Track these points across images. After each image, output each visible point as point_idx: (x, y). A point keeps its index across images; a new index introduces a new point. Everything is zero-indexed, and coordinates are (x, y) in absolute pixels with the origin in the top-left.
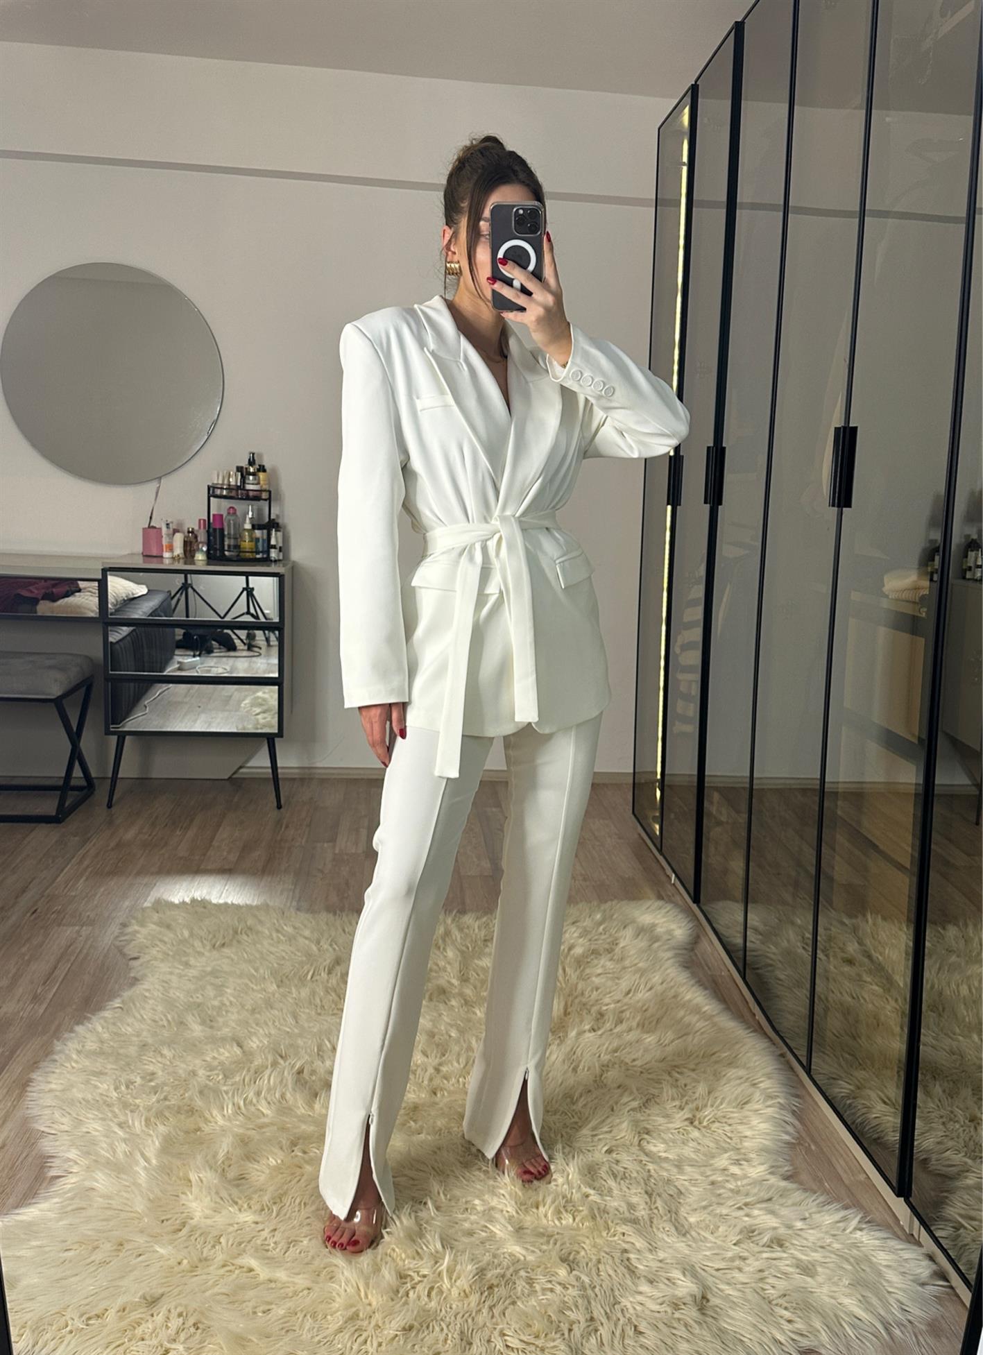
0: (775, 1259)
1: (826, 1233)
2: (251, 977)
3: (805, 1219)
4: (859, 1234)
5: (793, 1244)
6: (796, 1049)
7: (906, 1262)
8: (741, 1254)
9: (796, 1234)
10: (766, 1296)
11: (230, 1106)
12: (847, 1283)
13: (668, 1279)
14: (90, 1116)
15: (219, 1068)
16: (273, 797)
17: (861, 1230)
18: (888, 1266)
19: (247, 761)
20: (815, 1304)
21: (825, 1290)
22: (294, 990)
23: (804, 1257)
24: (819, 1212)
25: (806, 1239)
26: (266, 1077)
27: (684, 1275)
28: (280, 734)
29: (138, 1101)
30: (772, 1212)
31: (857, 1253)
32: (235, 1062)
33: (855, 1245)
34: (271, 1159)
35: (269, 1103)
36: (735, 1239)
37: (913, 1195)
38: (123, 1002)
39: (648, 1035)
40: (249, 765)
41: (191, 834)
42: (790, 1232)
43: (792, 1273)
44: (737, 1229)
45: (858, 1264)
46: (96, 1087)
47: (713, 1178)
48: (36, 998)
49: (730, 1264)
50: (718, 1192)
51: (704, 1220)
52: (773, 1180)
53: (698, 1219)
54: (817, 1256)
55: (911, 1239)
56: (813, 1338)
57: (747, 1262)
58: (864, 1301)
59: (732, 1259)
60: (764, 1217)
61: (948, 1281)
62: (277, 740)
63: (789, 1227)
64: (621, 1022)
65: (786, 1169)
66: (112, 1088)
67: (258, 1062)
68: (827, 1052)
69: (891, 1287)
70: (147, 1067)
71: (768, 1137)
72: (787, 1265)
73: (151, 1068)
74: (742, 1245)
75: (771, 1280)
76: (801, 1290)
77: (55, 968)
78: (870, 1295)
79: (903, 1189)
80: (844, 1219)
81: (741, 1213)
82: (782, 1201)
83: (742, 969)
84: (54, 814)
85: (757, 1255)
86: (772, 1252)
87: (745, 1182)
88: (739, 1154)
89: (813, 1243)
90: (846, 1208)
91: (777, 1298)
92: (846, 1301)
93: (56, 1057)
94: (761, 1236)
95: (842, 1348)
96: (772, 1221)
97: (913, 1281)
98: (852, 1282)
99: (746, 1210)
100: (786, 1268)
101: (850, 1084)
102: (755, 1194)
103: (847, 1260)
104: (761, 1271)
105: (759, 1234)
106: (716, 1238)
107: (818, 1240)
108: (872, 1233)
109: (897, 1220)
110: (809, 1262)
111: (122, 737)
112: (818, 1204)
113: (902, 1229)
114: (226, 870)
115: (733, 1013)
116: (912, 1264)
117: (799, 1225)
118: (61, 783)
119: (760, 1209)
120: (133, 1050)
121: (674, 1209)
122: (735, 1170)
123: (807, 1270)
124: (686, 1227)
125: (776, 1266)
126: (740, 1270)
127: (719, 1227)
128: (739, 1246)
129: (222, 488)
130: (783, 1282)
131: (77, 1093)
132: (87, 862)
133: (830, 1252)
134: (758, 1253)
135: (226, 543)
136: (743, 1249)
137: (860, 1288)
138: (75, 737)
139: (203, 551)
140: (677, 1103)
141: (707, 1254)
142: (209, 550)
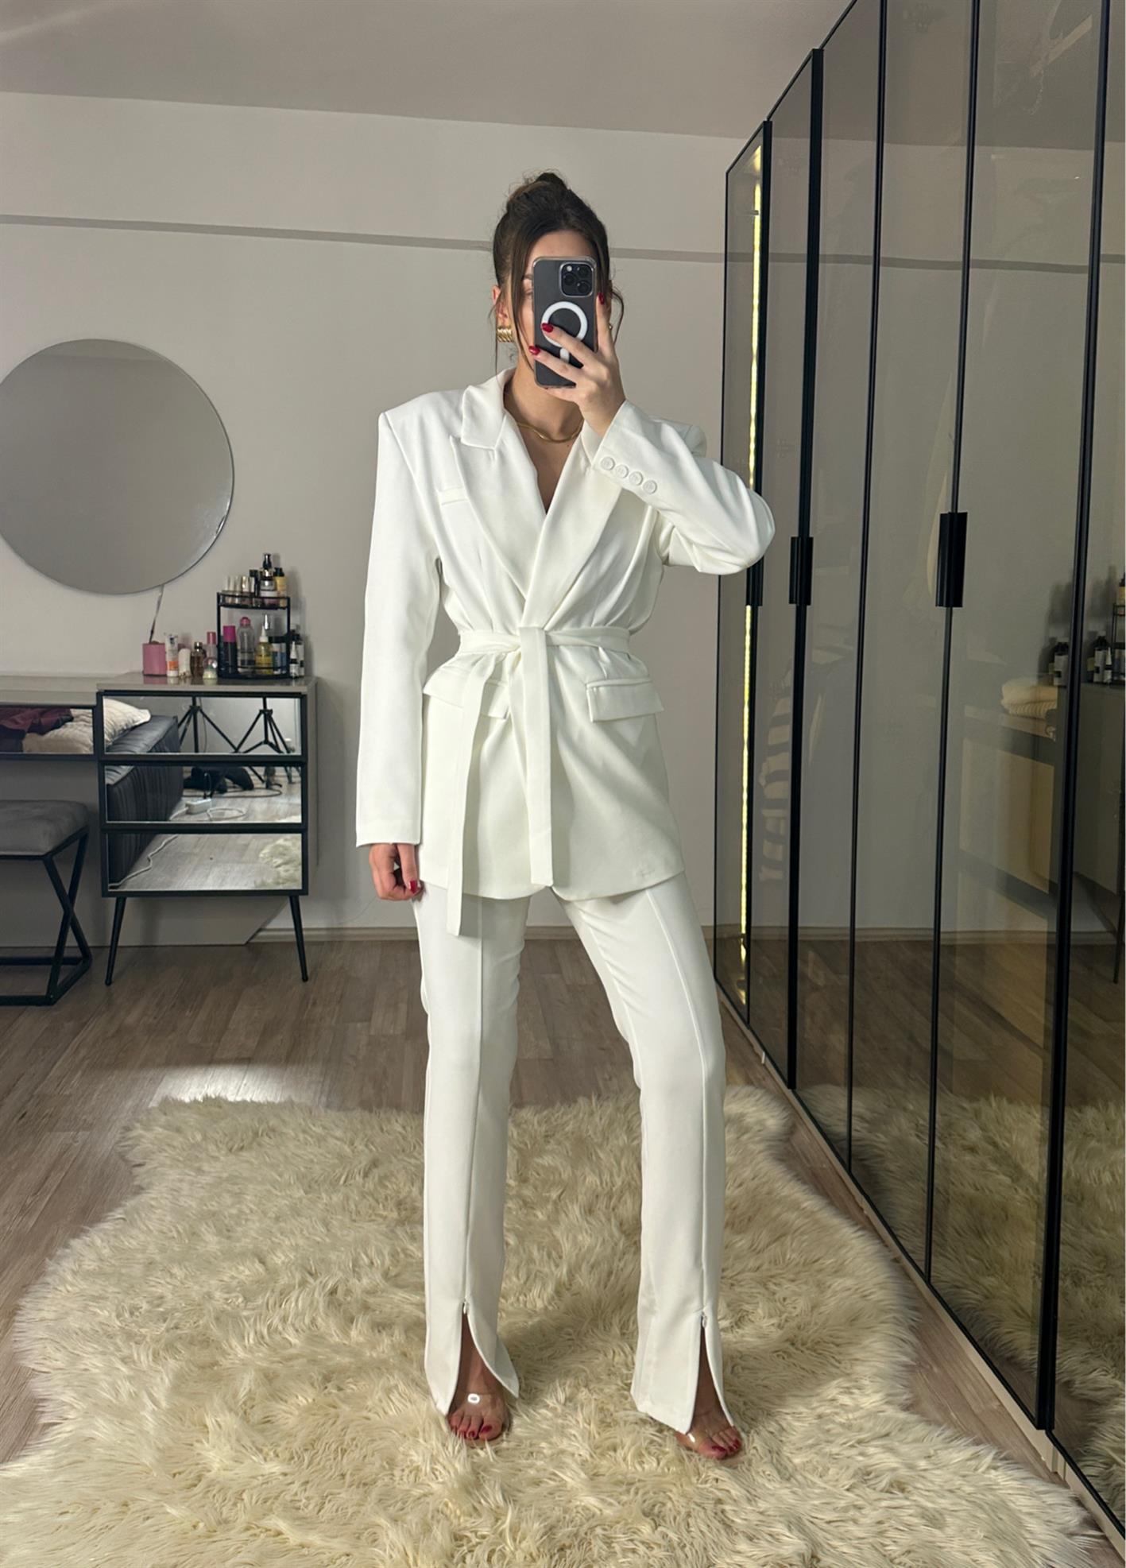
0: (895, 1508)
1: (955, 1473)
2: (274, 1183)
3: (929, 1457)
4: (993, 1471)
5: (915, 1488)
6: (913, 1252)
7: (1051, 1509)
8: (856, 1503)
9: (919, 1476)
10: (885, 1553)
11: (252, 1336)
12: (982, 1534)
13: (770, 1535)
14: (88, 1349)
15: (238, 1289)
16: (297, 967)
17: (995, 1468)
18: (1030, 1514)
19: (268, 921)
20: (944, 1561)
21: (956, 1544)
22: (324, 1195)
23: (930, 1505)
24: (946, 1448)
25: (932, 1482)
26: (293, 1299)
27: (790, 1529)
28: (304, 891)
29: (143, 1331)
30: (891, 1450)
31: (991, 1497)
32: (258, 1282)
33: (989, 1488)
34: (300, 1398)
35: (297, 1331)
36: (848, 1483)
37: (1056, 1426)
38: (126, 1213)
39: (739, 1237)
40: (269, 927)
41: (202, 1015)
42: (913, 1473)
43: (916, 1525)
44: (851, 1471)
45: (994, 1511)
46: (95, 1315)
47: (819, 1411)
48: (25, 1211)
49: (843, 1514)
50: (827, 1427)
51: (811, 1461)
52: (890, 1411)
53: (805, 1460)
54: (944, 1503)
55: (1055, 1478)
57: (863, 1511)
58: (1003, 1556)
59: (845, 1510)
60: (883, 1456)
61: (1099, 1529)
62: (301, 898)
63: (911, 1467)
65: (905, 1397)
66: (114, 1315)
67: (284, 1280)
68: (947, 1254)
69: (1033, 1539)
70: (154, 1289)
71: (883, 1360)
72: (911, 1515)
73: (160, 1290)
74: (857, 1491)
75: (892, 1534)
76: (928, 1544)
77: (47, 1178)
78: (1010, 1550)
79: (1043, 1419)
80: (976, 1456)
81: (853, 1452)
82: (904, 1436)
83: (846, 1160)
84: (44, 993)
85: (876, 1503)
86: (892, 1499)
87: (857, 1414)
88: (850, 1381)
89: (940, 1486)
90: (977, 1443)
91: (899, 1556)
92: (981, 1556)
93: (49, 1279)
94: (878, 1480)
96: (891, 1461)
97: (1059, 1531)
98: (986, 1534)
99: (861, 1448)
100: (909, 1518)
101: (977, 1293)
102: (871, 1429)
103: (981, 1507)
104: (880, 1523)
105: (877, 1477)
106: (825, 1482)
107: (945, 1482)
108: (1010, 1472)
109: (1037, 1455)
110: (935, 1509)
111: (121, 898)
112: (946, 1438)
113: (1044, 1465)
114: (244, 1060)
115: (837, 1208)
116: (1059, 1510)
117: (923, 1464)
118: (52, 954)
119: (876, 1447)
120: (137, 1270)
121: (775, 1449)
122: (845, 1400)
123: (934, 1520)
124: (790, 1470)
125: (898, 1516)
126: (855, 1521)
127: (829, 1469)
128: (853, 1492)
129: (234, 596)
130: (907, 1536)
131: (74, 1323)
132: (83, 1052)
133: (960, 1497)
134: (875, 1500)
135: (239, 658)
136: (858, 1495)
137: (998, 1541)
138: (67, 900)
139: (212, 668)
140: (775, 1321)
141: (816, 1502)
142: (219, 667)
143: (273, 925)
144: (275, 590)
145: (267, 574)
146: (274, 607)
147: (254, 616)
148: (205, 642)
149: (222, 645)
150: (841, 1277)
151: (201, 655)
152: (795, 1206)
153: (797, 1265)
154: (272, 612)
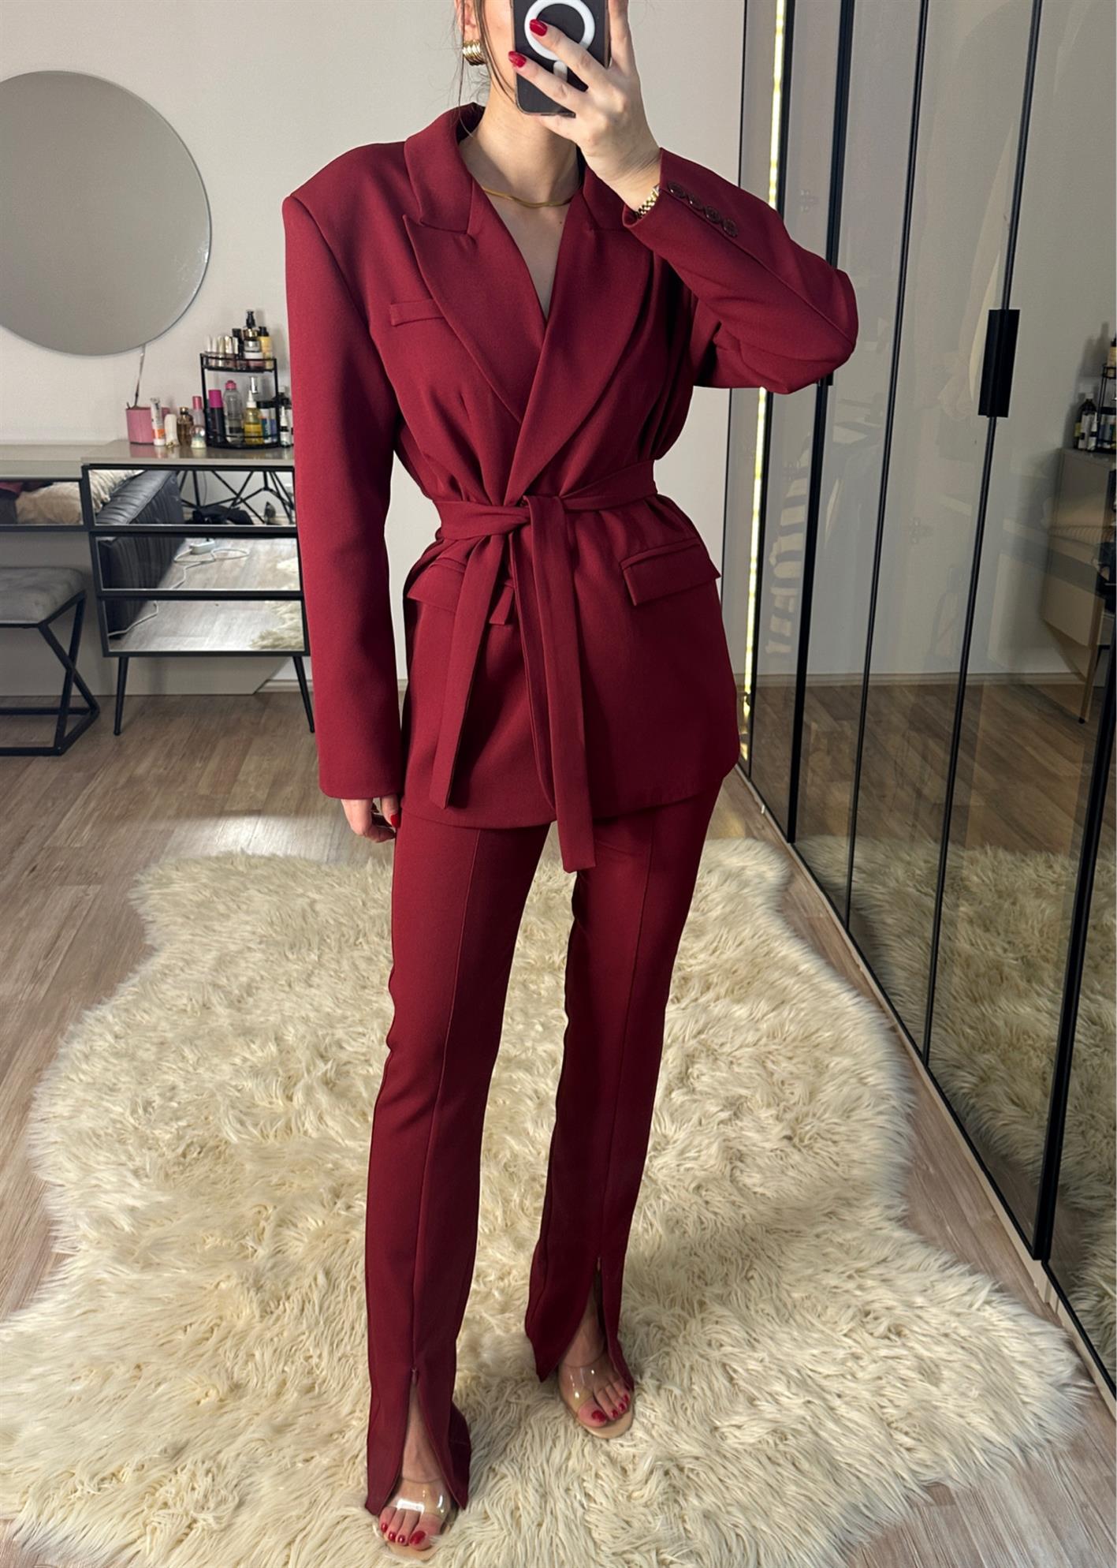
0: (894, 1358)
1: (950, 1312)
3: (925, 1292)
4: (987, 1311)
5: (911, 1331)
7: (1043, 1355)
8: (854, 1351)
9: (916, 1315)
10: (884, 1416)
12: (978, 1392)
14: (101, 1159)
16: (305, 716)
17: (990, 1304)
18: (1023, 1363)
19: (274, 674)
20: (941, 1427)
21: (950, 1405)
23: (925, 1353)
24: (942, 1280)
25: (927, 1323)
29: (157, 1132)
30: (888, 1283)
31: (985, 1341)
33: (984, 1330)
34: (310, 1221)
36: (847, 1327)
37: (1051, 1254)
38: (142, 984)
39: (739, 1006)
40: (276, 678)
41: (212, 765)
42: (909, 1314)
43: (912, 1380)
44: (849, 1313)
45: (989, 1360)
46: (107, 1110)
47: (818, 1229)
48: (36, 977)
49: (842, 1367)
50: (825, 1251)
51: (809, 1297)
52: (889, 1228)
53: (803, 1295)
54: (940, 1351)
55: (1050, 1316)
56: (938, 1469)
57: (862, 1363)
58: (997, 1420)
59: (843, 1362)
60: (880, 1290)
61: (1092, 1380)
63: (908, 1305)
64: (708, 988)
65: (903, 1210)
66: (128, 1113)
69: (1027, 1395)
70: (166, 1077)
71: (880, 1161)
72: (909, 1368)
73: (171, 1078)
74: (854, 1336)
75: (890, 1392)
76: (924, 1404)
77: (59, 936)
78: (1003, 1411)
80: (971, 1288)
81: (852, 1284)
82: (899, 1263)
83: (844, 915)
84: (51, 745)
85: (874, 1353)
86: (888, 1347)
87: (856, 1233)
89: (936, 1329)
90: (974, 1273)
91: (896, 1420)
92: (975, 1419)
93: (61, 1065)
94: (878, 1322)
95: (971, 1479)
96: (888, 1297)
97: (1051, 1385)
98: (982, 1392)
99: (859, 1280)
102: (868, 1255)
103: (976, 1356)
104: (878, 1377)
105: (874, 1320)
106: (824, 1323)
107: (943, 1324)
108: (1004, 1309)
109: (1032, 1285)
110: (932, 1360)
111: (124, 658)
112: (941, 1267)
113: (1037, 1298)
114: (255, 811)
115: (835, 970)
116: (1051, 1357)
117: (919, 1300)
118: (58, 704)
119: (874, 1278)
120: (148, 1054)
121: (774, 1280)
123: (930, 1372)
124: (790, 1308)
125: (895, 1369)
127: (827, 1308)
128: (850, 1337)
129: (217, 358)
130: (906, 1396)
131: (85, 1122)
132: (92, 805)
133: (956, 1343)
134: (873, 1348)
135: (227, 426)
136: (855, 1341)
137: (991, 1399)
138: (69, 660)
139: (200, 436)
140: (773, 1111)
141: (815, 1352)
142: (207, 435)
143: (279, 676)
144: (260, 351)
145: (251, 335)
146: (260, 369)
147: (239, 379)
148: (190, 406)
149: (208, 411)
150: (836, 1055)
151: (188, 423)
152: (794, 971)
153: (794, 1040)
154: (259, 375)
